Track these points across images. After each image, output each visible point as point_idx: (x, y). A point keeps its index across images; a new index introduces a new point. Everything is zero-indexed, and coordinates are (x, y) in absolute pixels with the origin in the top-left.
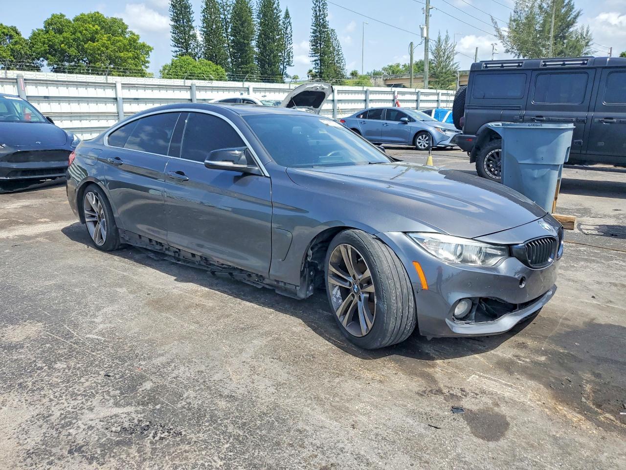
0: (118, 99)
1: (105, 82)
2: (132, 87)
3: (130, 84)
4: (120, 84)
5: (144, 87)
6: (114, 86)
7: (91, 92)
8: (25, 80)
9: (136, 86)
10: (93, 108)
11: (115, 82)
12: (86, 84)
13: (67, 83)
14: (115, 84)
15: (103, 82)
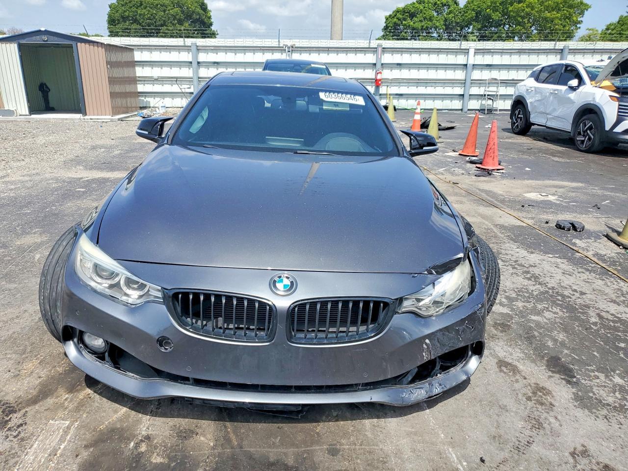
0: (468, 66)
1: (459, 48)
2: (488, 52)
3: (486, 49)
4: (474, 49)
5: (501, 52)
6: (466, 52)
7: (442, 59)
8: (384, 48)
9: (492, 51)
10: (441, 74)
11: (468, 48)
12: (439, 51)
13: (420, 50)
14: (468, 49)
15: (456, 48)
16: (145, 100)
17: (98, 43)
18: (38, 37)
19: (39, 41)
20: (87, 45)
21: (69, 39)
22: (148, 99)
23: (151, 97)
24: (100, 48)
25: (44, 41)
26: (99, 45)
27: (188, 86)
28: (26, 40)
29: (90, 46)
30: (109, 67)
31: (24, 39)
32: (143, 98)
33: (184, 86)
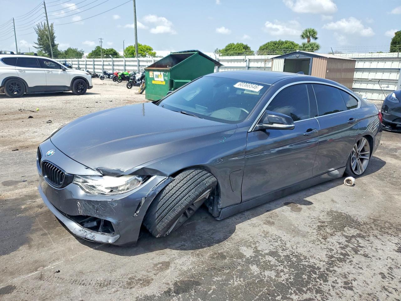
16: (359, 94)
17: (324, 57)
18: (295, 55)
19: (294, 57)
20: (318, 59)
21: (310, 56)
22: (361, 93)
23: (364, 92)
24: (325, 60)
25: (297, 57)
26: (325, 58)
27: (387, 86)
28: (289, 57)
29: (319, 59)
30: (328, 71)
31: (288, 56)
32: (358, 93)
33: (383, 86)
